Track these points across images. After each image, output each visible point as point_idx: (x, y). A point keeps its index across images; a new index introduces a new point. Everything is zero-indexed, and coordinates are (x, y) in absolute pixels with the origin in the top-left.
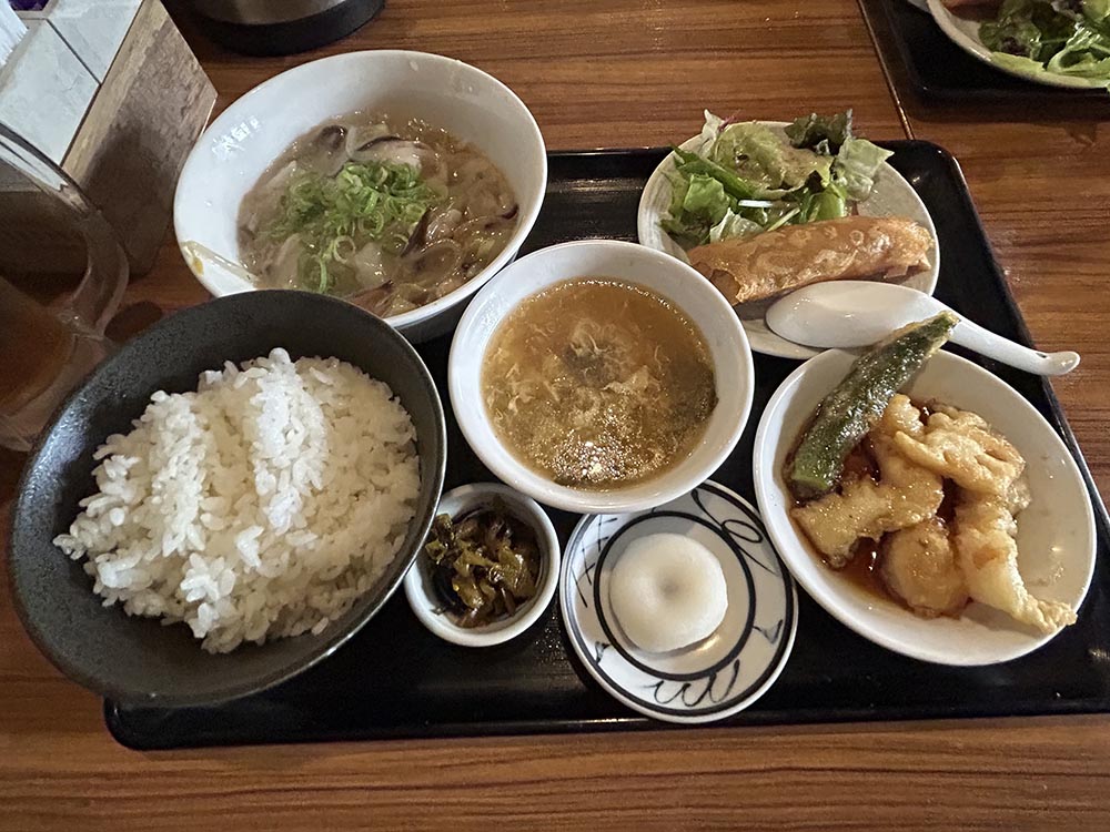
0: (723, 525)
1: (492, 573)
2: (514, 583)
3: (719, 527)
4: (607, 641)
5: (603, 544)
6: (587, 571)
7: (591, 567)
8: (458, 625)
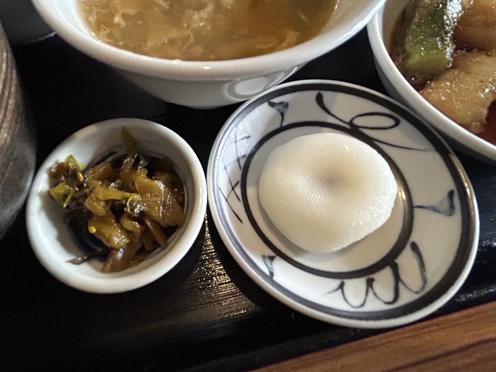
0: (351, 123)
1: (131, 204)
2: (159, 212)
3: (348, 126)
4: (272, 254)
5: (243, 162)
6: (233, 188)
7: (236, 184)
8: (103, 271)
